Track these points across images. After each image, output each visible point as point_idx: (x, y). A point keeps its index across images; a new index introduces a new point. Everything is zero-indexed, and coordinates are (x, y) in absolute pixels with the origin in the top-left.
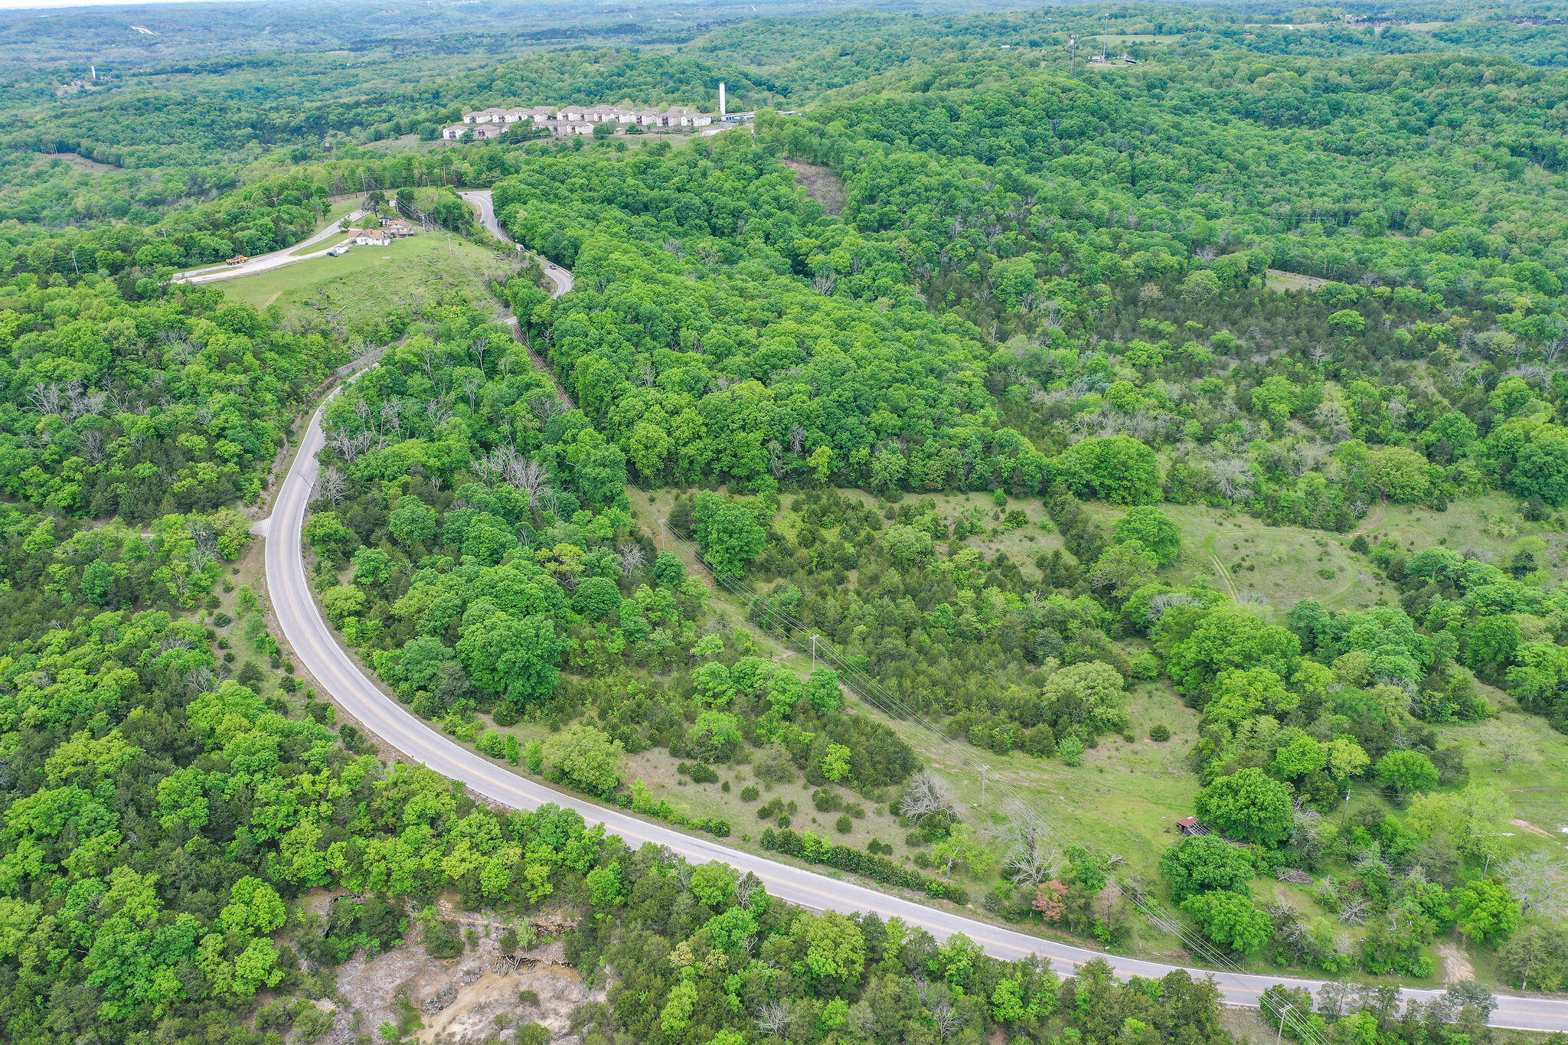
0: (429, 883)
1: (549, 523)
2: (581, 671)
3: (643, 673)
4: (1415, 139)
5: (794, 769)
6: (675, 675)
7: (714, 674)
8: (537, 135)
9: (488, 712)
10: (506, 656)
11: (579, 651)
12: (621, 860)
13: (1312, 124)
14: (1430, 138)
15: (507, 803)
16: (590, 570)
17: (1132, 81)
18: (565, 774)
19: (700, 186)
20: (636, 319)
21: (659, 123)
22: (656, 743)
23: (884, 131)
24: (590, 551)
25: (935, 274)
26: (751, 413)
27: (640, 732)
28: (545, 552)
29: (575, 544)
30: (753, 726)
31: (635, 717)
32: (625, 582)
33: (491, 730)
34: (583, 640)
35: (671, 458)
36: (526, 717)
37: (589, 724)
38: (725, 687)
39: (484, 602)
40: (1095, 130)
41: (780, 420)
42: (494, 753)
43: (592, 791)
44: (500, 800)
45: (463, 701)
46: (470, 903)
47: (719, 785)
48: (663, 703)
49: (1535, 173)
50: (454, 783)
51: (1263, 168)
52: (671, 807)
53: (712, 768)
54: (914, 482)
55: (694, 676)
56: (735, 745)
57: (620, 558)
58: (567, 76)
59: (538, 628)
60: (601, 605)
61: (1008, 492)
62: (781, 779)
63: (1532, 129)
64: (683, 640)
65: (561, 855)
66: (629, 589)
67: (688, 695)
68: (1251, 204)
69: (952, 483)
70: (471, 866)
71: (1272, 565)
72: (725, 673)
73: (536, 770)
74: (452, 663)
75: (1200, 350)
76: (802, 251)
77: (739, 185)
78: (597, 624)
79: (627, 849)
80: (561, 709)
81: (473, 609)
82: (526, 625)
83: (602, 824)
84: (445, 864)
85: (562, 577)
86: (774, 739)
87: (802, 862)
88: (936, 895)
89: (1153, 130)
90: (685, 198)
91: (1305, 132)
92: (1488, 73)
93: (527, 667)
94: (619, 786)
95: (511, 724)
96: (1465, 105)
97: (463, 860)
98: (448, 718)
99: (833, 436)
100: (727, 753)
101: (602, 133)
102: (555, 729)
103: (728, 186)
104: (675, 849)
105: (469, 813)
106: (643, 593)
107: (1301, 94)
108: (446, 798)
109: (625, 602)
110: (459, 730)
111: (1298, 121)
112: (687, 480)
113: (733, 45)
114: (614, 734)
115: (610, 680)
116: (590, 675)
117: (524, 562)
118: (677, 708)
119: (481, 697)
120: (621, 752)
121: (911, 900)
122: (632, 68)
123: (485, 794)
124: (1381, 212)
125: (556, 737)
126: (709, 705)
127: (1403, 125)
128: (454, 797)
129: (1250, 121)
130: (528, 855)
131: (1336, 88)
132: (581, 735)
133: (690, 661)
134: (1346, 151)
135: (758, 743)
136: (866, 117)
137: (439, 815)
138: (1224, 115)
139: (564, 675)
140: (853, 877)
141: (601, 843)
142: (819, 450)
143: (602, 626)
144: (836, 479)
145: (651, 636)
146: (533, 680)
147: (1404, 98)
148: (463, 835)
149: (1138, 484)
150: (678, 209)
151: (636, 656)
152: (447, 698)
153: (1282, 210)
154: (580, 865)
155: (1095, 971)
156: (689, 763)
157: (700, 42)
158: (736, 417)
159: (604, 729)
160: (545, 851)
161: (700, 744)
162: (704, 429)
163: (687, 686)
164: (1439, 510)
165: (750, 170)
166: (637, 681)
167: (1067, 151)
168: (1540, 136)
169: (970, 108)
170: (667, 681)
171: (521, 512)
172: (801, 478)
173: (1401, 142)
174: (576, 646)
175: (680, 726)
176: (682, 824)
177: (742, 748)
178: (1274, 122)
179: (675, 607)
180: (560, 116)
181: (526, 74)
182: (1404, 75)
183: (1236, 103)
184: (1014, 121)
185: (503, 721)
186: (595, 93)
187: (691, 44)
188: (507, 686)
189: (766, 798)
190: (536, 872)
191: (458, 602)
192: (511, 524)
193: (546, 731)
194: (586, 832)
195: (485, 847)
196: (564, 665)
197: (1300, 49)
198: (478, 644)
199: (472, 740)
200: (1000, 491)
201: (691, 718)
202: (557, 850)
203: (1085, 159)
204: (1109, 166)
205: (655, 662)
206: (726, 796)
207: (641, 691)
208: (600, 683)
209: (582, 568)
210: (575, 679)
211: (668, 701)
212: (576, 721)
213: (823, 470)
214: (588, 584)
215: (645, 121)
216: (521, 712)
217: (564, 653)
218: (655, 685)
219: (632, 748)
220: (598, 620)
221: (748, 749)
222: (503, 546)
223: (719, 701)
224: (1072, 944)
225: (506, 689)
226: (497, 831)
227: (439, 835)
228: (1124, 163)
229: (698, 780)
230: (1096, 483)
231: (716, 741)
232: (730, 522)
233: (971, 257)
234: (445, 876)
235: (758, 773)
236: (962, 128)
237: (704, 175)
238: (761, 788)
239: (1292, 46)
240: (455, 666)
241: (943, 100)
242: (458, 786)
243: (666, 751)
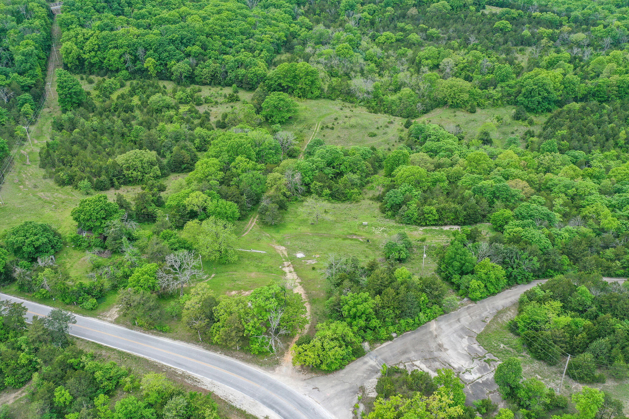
61: (241, 87)
164: (471, 112)
172: (143, 74)
200: (235, 86)
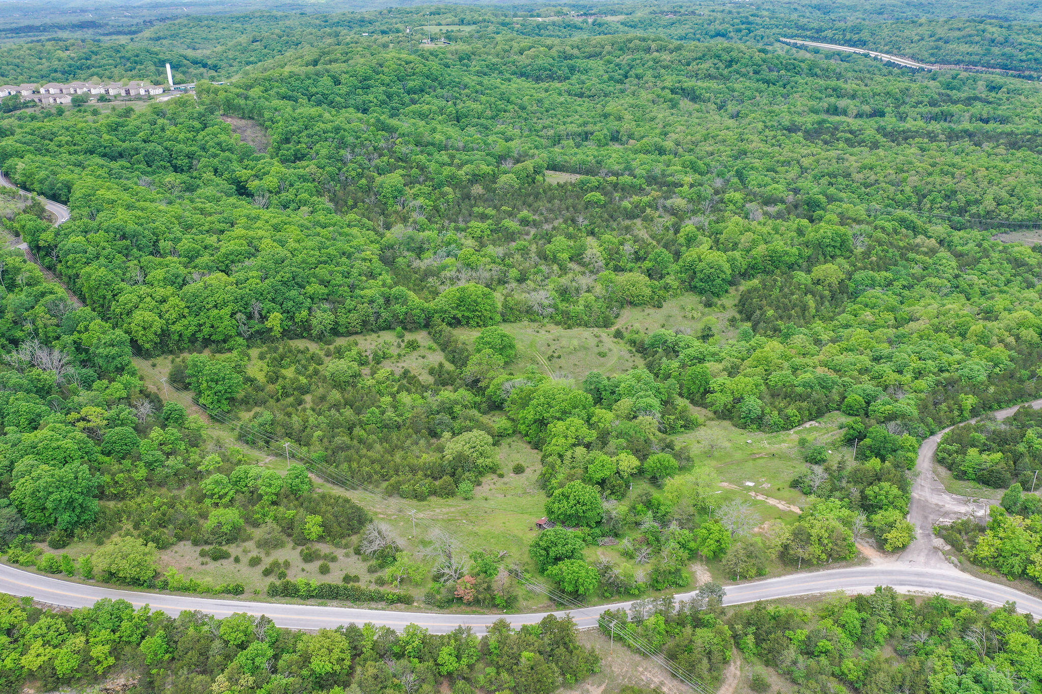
0: (12, 679)
1: (75, 394)
2: (116, 497)
3: (164, 490)
4: (619, 86)
5: (284, 538)
6: (189, 487)
7: (217, 483)
8: (26, 105)
9: (44, 541)
10: (53, 497)
11: (112, 483)
12: (165, 628)
13: (560, 79)
14: (627, 86)
15: (69, 605)
16: (112, 423)
17: (449, 56)
18: (112, 575)
19: (161, 137)
20: (124, 237)
21: (123, 93)
22: (180, 539)
23: (290, 93)
24: (110, 409)
25: (337, 188)
26: (220, 297)
27: (167, 533)
28: (74, 415)
29: (98, 405)
30: (251, 514)
31: (162, 523)
32: (141, 428)
33: (48, 554)
34: (114, 475)
35: (164, 334)
36: (76, 539)
37: (127, 535)
38: (227, 490)
39: (28, 460)
40: (430, 88)
41: (242, 299)
42: (53, 570)
43: (136, 583)
44: (62, 604)
45: (22, 536)
46: (49, 686)
47: (232, 559)
48: (182, 510)
49: (685, 104)
50: (23, 599)
51: (535, 108)
52: (198, 582)
53: (224, 548)
54: (342, 330)
55: (203, 486)
56: (240, 529)
57: (134, 411)
58: (44, 61)
59: (77, 472)
60: (124, 447)
61: (405, 328)
62: (276, 547)
63: (681, 78)
64: (190, 462)
65: (118, 634)
66: (144, 432)
67: (200, 501)
68: (530, 130)
69: (367, 327)
70: (46, 658)
71: (571, 353)
72: (226, 480)
73: (89, 576)
74: (8, 510)
75: (511, 224)
76: (243, 179)
77: (190, 135)
78: (123, 461)
79: (169, 619)
80: (103, 528)
81: (19, 467)
82: (67, 471)
83: (147, 605)
84: (24, 661)
85: (91, 432)
86: (267, 519)
87: (298, 600)
88: (393, 602)
89: (466, 87)
90: (150, 147)
91: (556, 84)
92: (654, 46)
93: (71, 503)
94: (157, 575)
95: (64, 546)
96: (643, 65)
97: (38, 655)
98: (11, 552)
99: (281, 305)
100: (235, 536)
101: (79, 102)
102: (100, 543)
103: (181, 136)
104: (205, 611)
105: (38, 619)
106: (156, 433)
107: (551, 61)
108: (17, 612)
109: (143, 442)
110: (21, 559)
111: (551, 78)
112: (179, 349)
113: (172, 36)
114: (147, 538)
115: (139, 500)
116: (123, 499)
117: (58, 425)
118: (193, 511)
119: (36, 531)
120: (155, 551)
121: (376, 609)
122: (96, 54)
123: (49, 602)
124: (605, 131)
125: (102, 549)
126: (217, 505)
127: (611, 78)
128: (24, 610)
129: (524, 78)
130: (92, 640)
131: (571, 57)
132: (121, 544)
133: (198, 476)
134: (581, 95)
135: (256, 525)
136: (277, 84)
137: (13, 626)
138: (508, 76)
139: (102, 503)
140: (335, 602)
141: (148, 619)
142: (272, 316)
143: (127, 462)
144: (287, 334)
145: (166, 463)
146: (78, 511)
147: (610, 62)
148: (36, 637)
149: (485, 313)
150: (146, 155)
151: (156, 479)
152: (7, 537)
153: (549, 133)
154: (134, 639)
155: (500, 627)
156: (207, 548)
157: (147, 33)
158: (210, 299)
159: (139, 536)
160: (105, 634)
161: (213, 533)
162: (187, 310)
163: (198, 494)
164: (659, 307)
165: (197, 124)
166: (160, 498)
167: (414, 102)
168: (685, 82)
169: (347, 76)
170: (183, 493)
171: (50, 387)
172: (263, 336)
173: (611, 88)
174: (108, 480)
175: (197, 523)
176: (208, 592)
177: (245, 530)
178: (538, 79)
179: (181, 440)
180: (42, 91)
181: (10, 60)
182: (608, 48)
183: (514, 68)
184: (377, 84)
185: (56, 545)
186: (69, 73)
187: (140, 35)
188: (56, 519)
189: (267, 561)
190: (98, 651)
191: (7, 463)
192: (43, 398)
193: (93, 546)
194: (135, 613)
195: (55, 642)
196: (101, 495)
197: (547, 33)
198: (28, 492)
199: (33, 564)
200: (399, 329)
201: (204, 516)
202: (114, 631)
203: (426, 107)
204: (441, 111)
205: (172, 481)
206: (238, 566)
207: (164, 503)
208: (132, 504)
209: (105, 422)
210: (111, 504)
211: (186, 507)
212: (116, 534)
213: (278, 329)
214: (111, 434)
215: (112, 92)
216: (71, 535)
217: (100, 487)
218: (175, 497)
219: (162, 546)
220: (123, 458)
221: (250, 530)
222: (39, 415)
223: (223, 500)
224: (483, 614)
225: (56, 521)
226: (63, 628)
227: (16, 641)
228: (451, 109)
229: (215, 559)
230: (459, 316)
231: (224, 529)
232: (215, 374)
233: (360, 176)
234: (25, 670)
235: (259, 545)
236: (343, 89)
237: (163, 130)
238: (262, 555)
239: (542, 31)
240: (12, 511)
241: (328, 71)
242: (27, 600)
243: (189, 543)
